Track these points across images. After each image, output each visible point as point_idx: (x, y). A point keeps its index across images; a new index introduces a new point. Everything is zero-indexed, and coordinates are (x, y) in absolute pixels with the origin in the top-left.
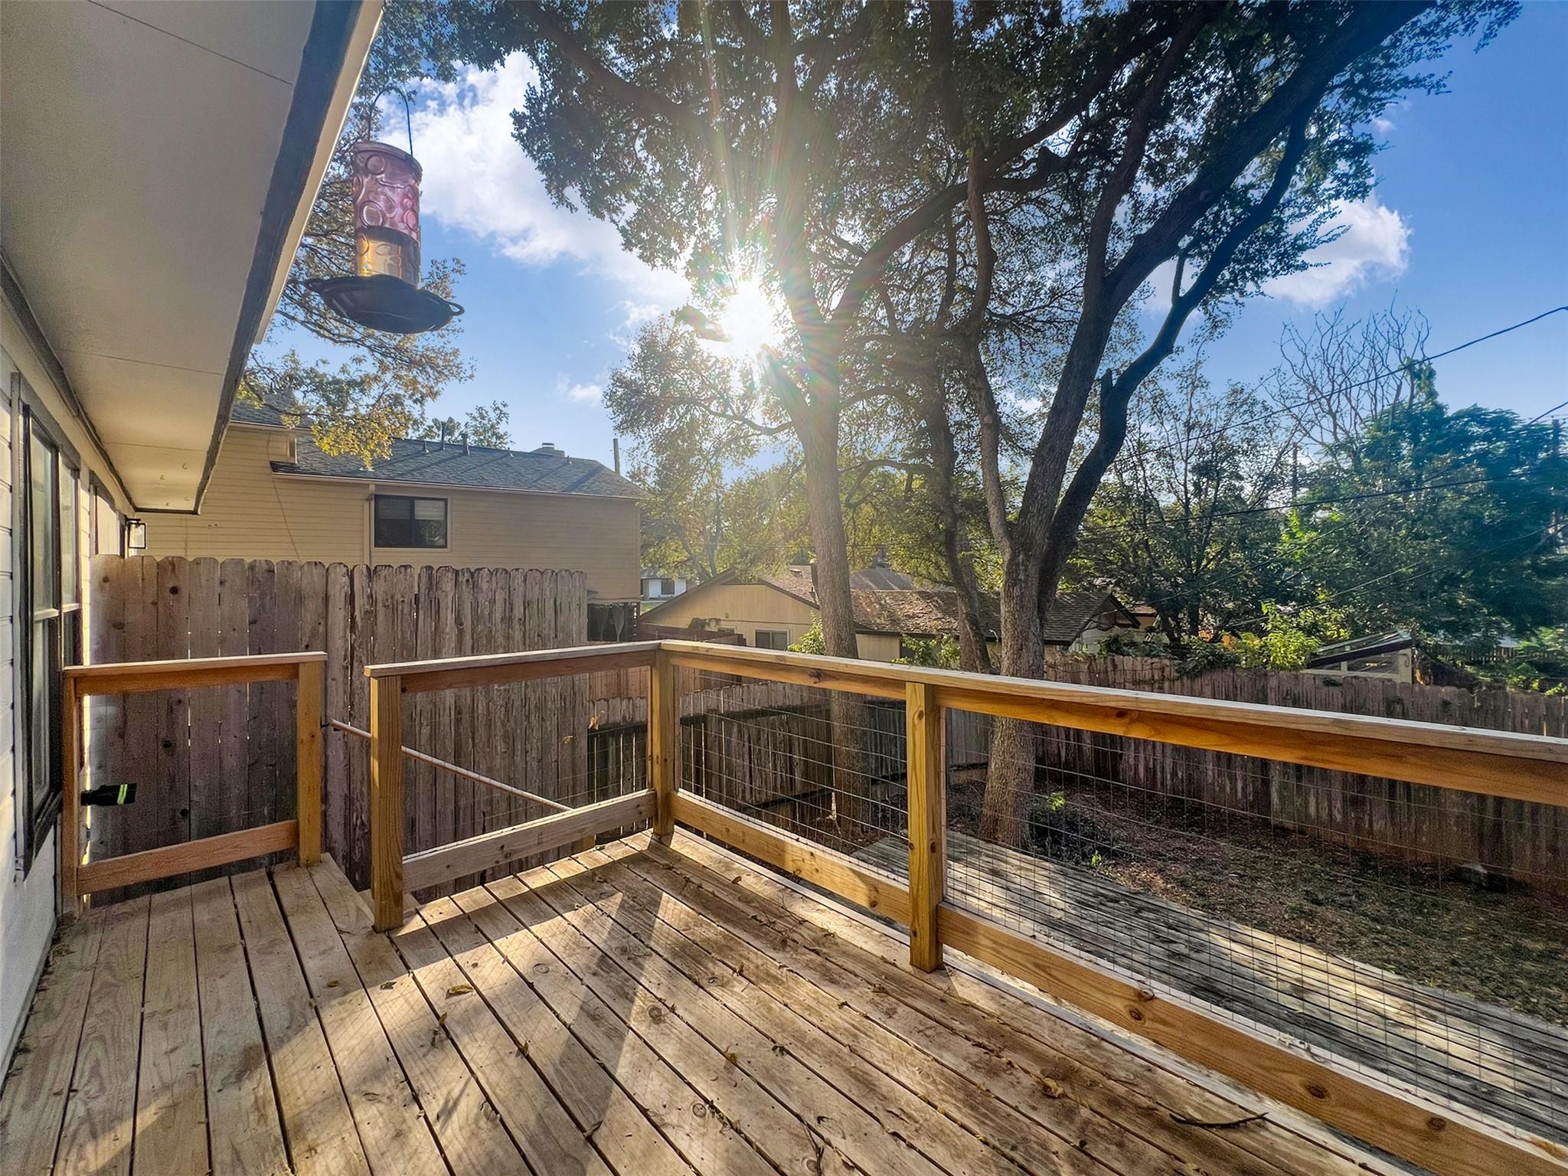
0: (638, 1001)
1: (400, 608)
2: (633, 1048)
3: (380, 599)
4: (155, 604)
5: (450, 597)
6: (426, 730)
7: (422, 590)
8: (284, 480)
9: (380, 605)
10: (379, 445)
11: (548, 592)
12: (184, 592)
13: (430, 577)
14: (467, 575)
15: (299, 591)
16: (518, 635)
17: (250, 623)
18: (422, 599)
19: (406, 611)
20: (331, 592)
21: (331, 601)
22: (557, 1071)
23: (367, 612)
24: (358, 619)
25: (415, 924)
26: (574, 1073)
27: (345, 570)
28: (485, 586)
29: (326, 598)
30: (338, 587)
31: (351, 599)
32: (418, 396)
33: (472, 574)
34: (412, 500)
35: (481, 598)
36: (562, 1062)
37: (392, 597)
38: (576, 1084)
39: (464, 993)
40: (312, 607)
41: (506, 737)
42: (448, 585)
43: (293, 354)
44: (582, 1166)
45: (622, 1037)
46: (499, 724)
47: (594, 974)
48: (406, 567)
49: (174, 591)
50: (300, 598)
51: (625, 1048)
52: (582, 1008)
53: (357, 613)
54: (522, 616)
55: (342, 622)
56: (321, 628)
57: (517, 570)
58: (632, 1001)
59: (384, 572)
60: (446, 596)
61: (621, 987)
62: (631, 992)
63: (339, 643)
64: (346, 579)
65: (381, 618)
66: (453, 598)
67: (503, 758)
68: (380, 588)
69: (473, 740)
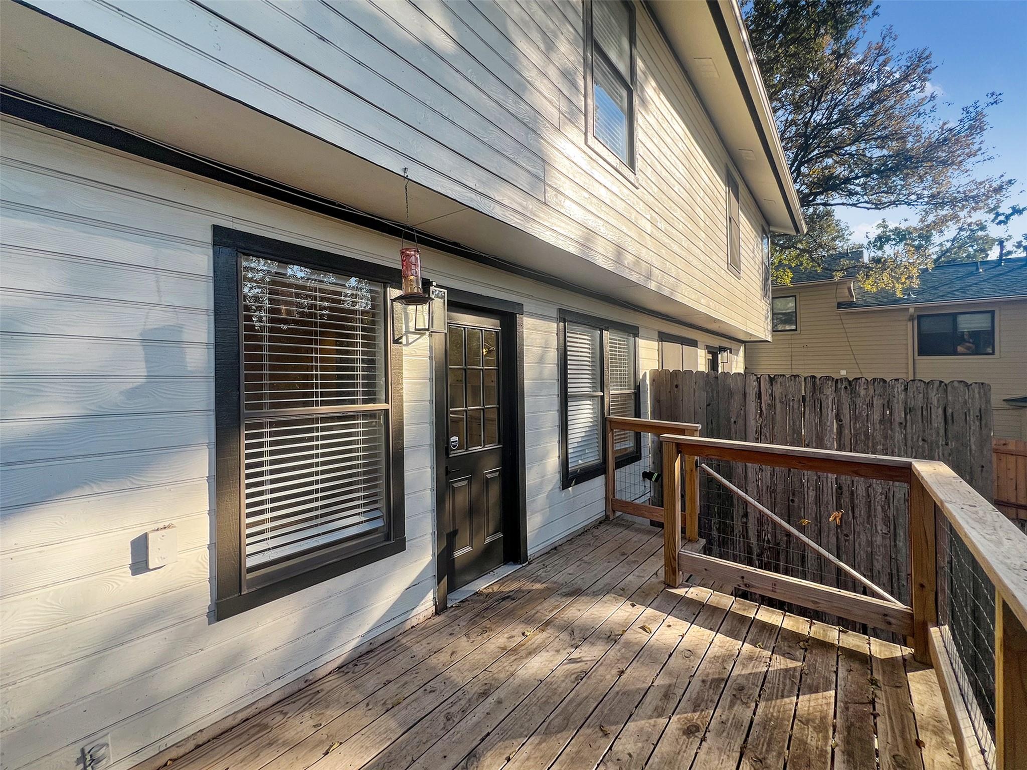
0: (697, 715)
1: (791, 404)
2: (654, 726)
3: (777, 397)
4: (670, 392)
5: (830, 399)
6: (812, 494)
7: (808, 392)
8: (847, 314)
9: (777, 401)
10: (909, 277)
11: (935, 403)
12: (680, 387)
13: (814, 384)
14: (845, 384)
15: (730, 390)
16: (898, 436)
17: (707, 405)
18: (808, 399)
19: (796, 406)
20: (747, 391)
21: (747, 395)
22: (618, 693)
23: (769, 405)
24: (764, 409)
25: (681, 591)
26: (620, 701)
27: (755, 377)
28: (863, 393)
29: (745, 395)
30: (751, 389)
31: (759, 395)
32: (1002, 218)
33: (850, 383)
34: (954, 316)
35: (859, 402)
36: (624, 693)
37: (786, 396)
38: (613, 706)
39: (647, 632)
40: (738, 398)
41: (886, 520)
42: (829, 391)
43: (884, 221)
44: (565, 729)
45: (660, 716)
46: (879, 508)
47: (703, 681)
48: (795, 376)
49: (677, 386)
50: (731, 394)
51: (652, 721)
52: (670, 686)
53: (763, 405)
54: (902, 420)
55: (754, 410)
56: (742, 412)
57: (897, 380)
58: (694, 711)
59: (780, 380)
60: (827, 398)
61: (703, 700)
62: (702, 707)
63: (753, 422)
64: (755, 383)
65: (778, 410)
66: (833, 400)
67: (883, 538)
68: (778, 390)
69: (853, 513)
